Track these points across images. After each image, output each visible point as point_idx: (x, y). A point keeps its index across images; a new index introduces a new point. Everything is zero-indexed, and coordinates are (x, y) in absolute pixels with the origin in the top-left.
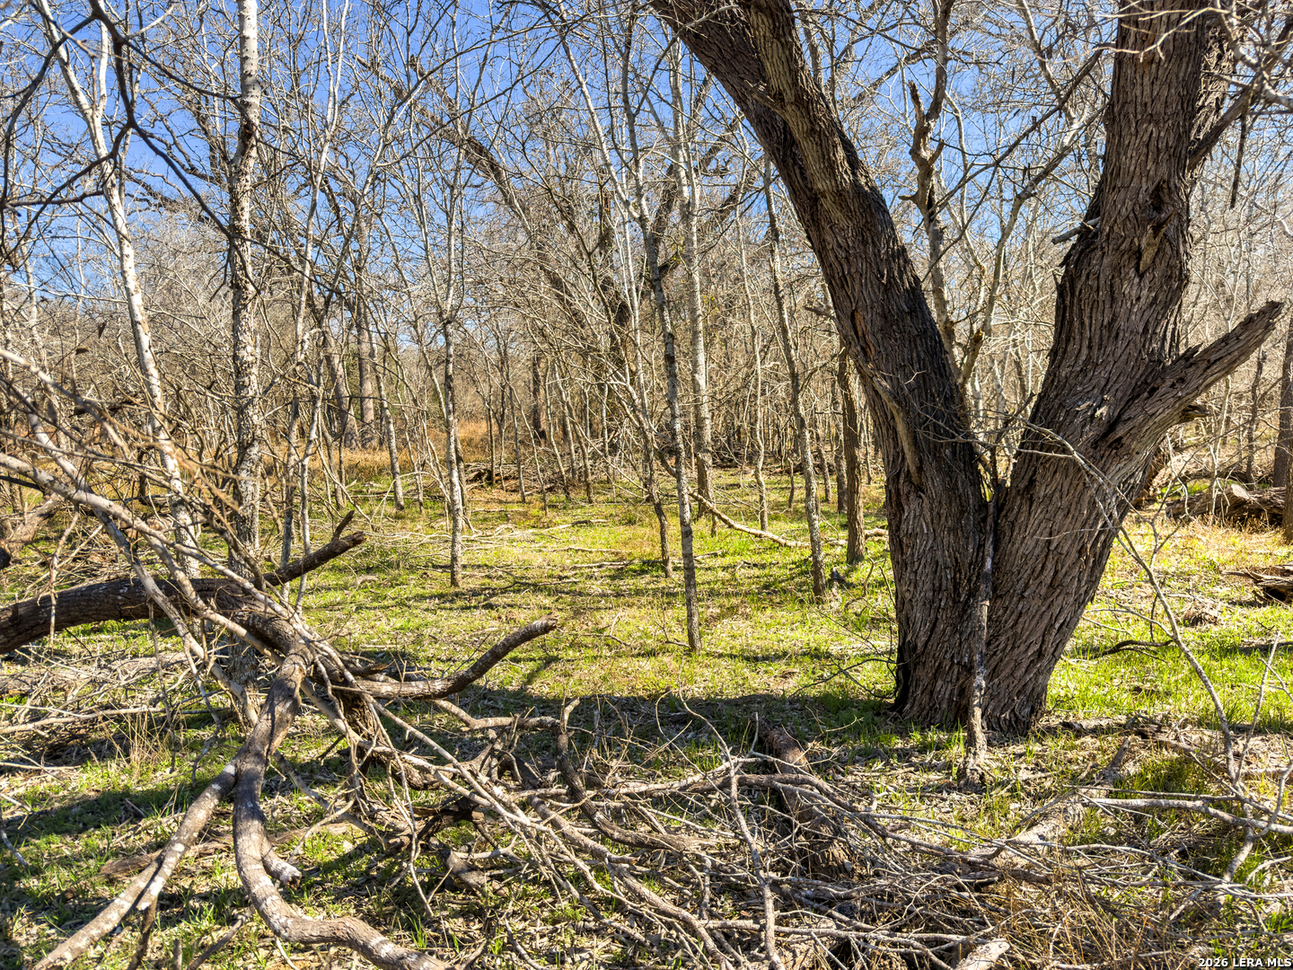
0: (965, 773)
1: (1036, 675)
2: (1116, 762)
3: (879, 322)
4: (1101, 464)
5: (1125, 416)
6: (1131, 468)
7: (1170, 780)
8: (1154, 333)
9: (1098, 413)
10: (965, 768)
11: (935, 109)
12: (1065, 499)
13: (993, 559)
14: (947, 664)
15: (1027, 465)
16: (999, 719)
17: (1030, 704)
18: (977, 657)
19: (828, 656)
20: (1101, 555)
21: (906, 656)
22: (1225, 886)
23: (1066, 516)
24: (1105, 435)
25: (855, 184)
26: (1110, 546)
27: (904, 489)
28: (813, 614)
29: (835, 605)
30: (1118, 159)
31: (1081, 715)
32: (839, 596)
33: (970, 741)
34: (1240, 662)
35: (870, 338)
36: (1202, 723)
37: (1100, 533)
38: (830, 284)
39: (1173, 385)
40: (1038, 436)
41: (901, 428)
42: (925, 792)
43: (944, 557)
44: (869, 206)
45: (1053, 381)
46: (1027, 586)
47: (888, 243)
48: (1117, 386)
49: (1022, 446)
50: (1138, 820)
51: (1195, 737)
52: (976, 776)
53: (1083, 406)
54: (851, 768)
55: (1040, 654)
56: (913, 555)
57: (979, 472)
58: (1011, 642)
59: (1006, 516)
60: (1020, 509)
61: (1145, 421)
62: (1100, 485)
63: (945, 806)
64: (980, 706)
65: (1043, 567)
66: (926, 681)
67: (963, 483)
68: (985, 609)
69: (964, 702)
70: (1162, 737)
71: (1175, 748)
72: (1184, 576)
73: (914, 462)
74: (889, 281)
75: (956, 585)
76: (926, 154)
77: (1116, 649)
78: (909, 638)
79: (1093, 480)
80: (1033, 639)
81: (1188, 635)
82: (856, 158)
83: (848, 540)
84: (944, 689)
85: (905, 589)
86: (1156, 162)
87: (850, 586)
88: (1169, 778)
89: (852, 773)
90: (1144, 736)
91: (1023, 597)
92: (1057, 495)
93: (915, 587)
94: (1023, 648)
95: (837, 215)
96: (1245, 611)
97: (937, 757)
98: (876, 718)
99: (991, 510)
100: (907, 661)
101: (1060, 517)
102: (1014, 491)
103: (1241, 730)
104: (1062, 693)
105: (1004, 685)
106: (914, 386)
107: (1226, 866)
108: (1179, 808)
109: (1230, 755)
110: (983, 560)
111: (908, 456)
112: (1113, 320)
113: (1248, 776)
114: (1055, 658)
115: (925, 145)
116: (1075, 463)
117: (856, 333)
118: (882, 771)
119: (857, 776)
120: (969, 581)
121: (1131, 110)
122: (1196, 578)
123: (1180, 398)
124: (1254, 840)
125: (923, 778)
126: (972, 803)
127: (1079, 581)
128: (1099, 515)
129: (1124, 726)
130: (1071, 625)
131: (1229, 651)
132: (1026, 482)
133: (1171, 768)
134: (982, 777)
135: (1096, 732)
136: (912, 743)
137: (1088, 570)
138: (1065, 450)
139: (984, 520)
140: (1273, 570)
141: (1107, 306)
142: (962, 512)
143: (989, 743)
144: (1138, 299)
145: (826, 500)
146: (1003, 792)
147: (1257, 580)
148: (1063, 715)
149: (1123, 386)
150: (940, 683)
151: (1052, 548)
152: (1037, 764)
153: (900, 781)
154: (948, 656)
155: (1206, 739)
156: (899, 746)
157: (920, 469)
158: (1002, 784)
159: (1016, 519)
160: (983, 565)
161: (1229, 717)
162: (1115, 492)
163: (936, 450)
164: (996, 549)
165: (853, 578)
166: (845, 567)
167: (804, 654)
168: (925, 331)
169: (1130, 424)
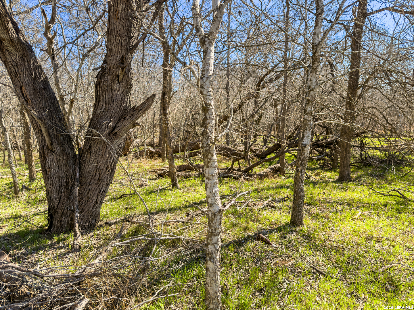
0: (74, 246)
1: (96, 209)
2: (121, 231)
3: (32, 91)
4: (111, 140)
5: (117, 126)
6: (120, 142)
7: (136, 233)
8: (124, 101)
9: (109, 124)
10: (74, 245)
11: (52, 20)
12: (101, 152)
13: (79, 173)
14: (66, 211)
15: (89, 141)
16: (85, 226)
17: (95, 219)
18: (76, 207)
19: (20, 217)
20: (113, 168)
21: (51, 211)
22: (150, 259)
23: (102, 157)
24: (112, 131)
25: (18, 38)
26: (116, 166)
27: (46, 151)
28: (14, 202)
29: (24, 198)
30: (111, 46)
31: (111, 219)
32: (25, 194)
33: (75, 235)
34: (153, 195)
35: (29, 97)
36: (144, 214)
37: (113, 161)
38: (10, 75)
39: (130, 117)
40: (91, 132)
41: (43, 130)
42: (60, 257)
43: (62, 174)
44: (25, 48)
45: (95, 114)
46: (91, 181)
47: (34, 62)
48: (114, 116)
49: (87, 135)
50: (128, 247)
51: (142, 218)
52: (78, 246)
53: (105, 122)
54: (30, 256)
55: (96, 202)
56: (51, 175)
57: (73, 145)
58: (87, 200)
59: (83, 159)
60: (87, 156)
61: (123, 127)
62: (111, 147)
63: (67, 260)
64: (78, 223)
65: (95, 174)
66: (58, 218)
67: (67, 148)
68: (78, 190)
69: (72, 223)
70: (133, 221)
71: (137, 223)
72: (138, 173)
73: (49, 142)
74: (35, 77)
75: (67, 183)
76: (50, 36)
77: (121, 197)
78: (51, 204)
79: (109, 146)
80: (94, 198)
81: (140, 190)
82: (18, 29)
83: (29, 173)
84: (65, 219)
85: (49, 187)
86: (121, 49)
87: (30, 190)
88: (135, 232)
89: (30, 258)
90: (128, 221)
91: (90, 184)
92: (98, 151)
93: (53, 186)
94: (91, 201)
95: (11, 49)
96: (154, 181)
97: (64, 244)
98: (41, 235)
99: (78, 157)
100: (51, 213)
101: (100, 157)
102: (85, 150)
103: (153, 214)
104: (105, 213)
105: (85, 214)
106: (47, 115)
107: (150, 253)
108: (138, 240)
109: (150, 221)
110: (76, 174)
111: (47, 140)
112: (112, 96)
113: (155, 226)
114: (101, 203)
115: (49, 33)
116: (103, 140)
117: (23, 94)
118: (43, 254)
119: (33, 258)
120: (72, 181)
121: (114, 32)
122: (141, 174)
123: (132, 120)
124: (156, 243)
125: (59, 252)
126: (77, 256)
127: (107, 177)
128: (112, 156)
129: (123, 220)
130: (106, 192)
131: (150, 193)
132: (88, 147)
133: (136, 229)
134: (80, 246)
135: (115, 223)
136: (55, 241)
137: (110, 174)
138: (100, 136)
139: (75, 160)
140: (160, 169)
141: (110, 91)
142: (68, 158)
143: (82, 234)
144: (119, 90)
145: (20, 160)
146: (87, 250)
147: (156, 172)
148: (106, 220)
149: (116, 116)
150: (64, 218)
151: (98, 168)
152: (98, 238)
153: (50, 255)
154: (66, 208)
155: (145, 218)
156: (50, 243)
157: (52, 144)
158: (86, 247)
159: (86, 159)
160: (76, 176)
161: (150, 211)
162: (116, 149)
163: (57, 137)
164: (80, 170)
165: (32, 187)
166: (28, 183)
167: (10, 218)
168: (50, 96)
169: (119, 128)
